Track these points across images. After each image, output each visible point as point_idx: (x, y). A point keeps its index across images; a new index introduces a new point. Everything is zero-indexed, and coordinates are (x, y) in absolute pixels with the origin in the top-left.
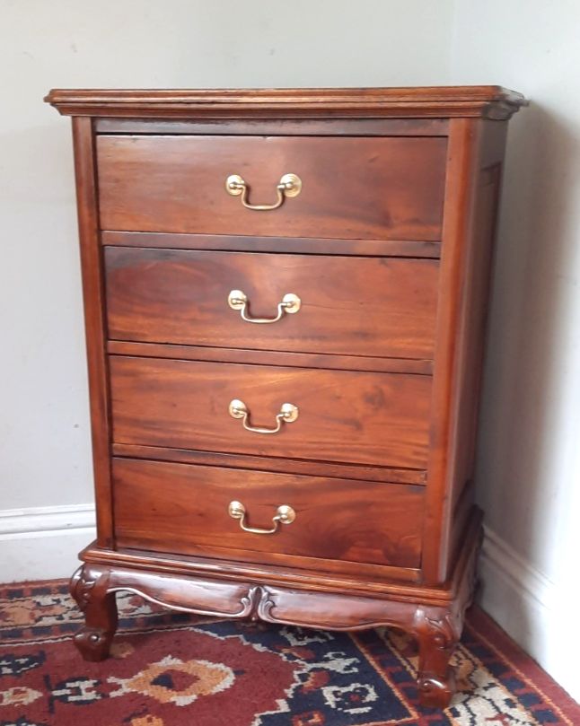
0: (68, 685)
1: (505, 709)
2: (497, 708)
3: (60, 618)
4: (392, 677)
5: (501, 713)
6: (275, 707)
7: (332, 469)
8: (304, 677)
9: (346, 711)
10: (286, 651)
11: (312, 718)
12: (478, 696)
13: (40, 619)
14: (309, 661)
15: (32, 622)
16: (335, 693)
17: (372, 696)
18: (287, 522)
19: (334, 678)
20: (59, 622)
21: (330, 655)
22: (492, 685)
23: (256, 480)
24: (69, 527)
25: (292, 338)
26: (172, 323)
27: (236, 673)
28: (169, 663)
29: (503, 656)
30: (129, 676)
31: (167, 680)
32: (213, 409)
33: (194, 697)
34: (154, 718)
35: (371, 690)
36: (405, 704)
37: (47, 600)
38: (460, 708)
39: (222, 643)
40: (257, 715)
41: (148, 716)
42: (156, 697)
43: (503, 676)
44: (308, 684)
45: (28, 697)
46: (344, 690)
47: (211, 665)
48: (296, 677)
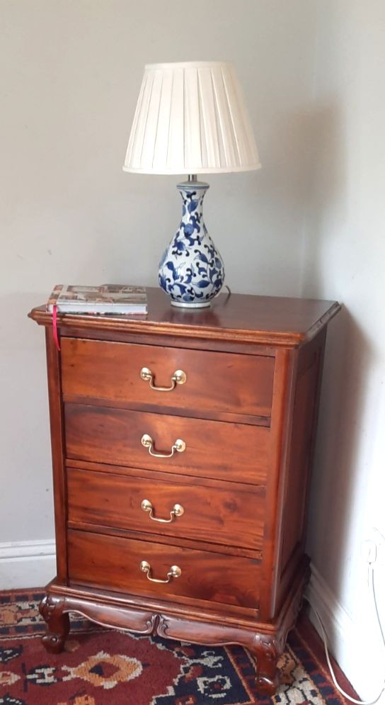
0: (37, 671)
1: (310, 697)
2: (305, 697)
3: (34, 619)
4: (242, 671)
5: (306, 700)
6: (166, 691)
7: (204, 546)
8: (186, 670)
9: (210, 696)
10: (177, 649)
11: (188, 700)
12: (294, 687)
13: (20, 620)
14: (191, 658)
15: (16, 622)
16: (205, 683)
17: (228, 686)
18: (176, 576)
19: (206, 671)
20: (33, 623)
21: (205, 653)
22: (305, 679)
23: (158, 549)
24: (41, 554)
25: (180, 466)
26: (107, 452)
27: (144, 666)
28: (102, 656)
29: (315, 658)
30: (76, 666)
31: (100, 670)
32: (131, 504)
33: (116, 682)
34: (89, 697)
35: (228, 681)
36: (248, 691)
37: (25, 605)
38: (282, 696)
39: (137, 642)
40: (154, 697)
41: (86, 696)
42: (92, 682)
43: (312, 674)
44: (188, 675)
45: (11, 679)
46: (211, 680)
47: (128, 659)
48: (182, 670)
